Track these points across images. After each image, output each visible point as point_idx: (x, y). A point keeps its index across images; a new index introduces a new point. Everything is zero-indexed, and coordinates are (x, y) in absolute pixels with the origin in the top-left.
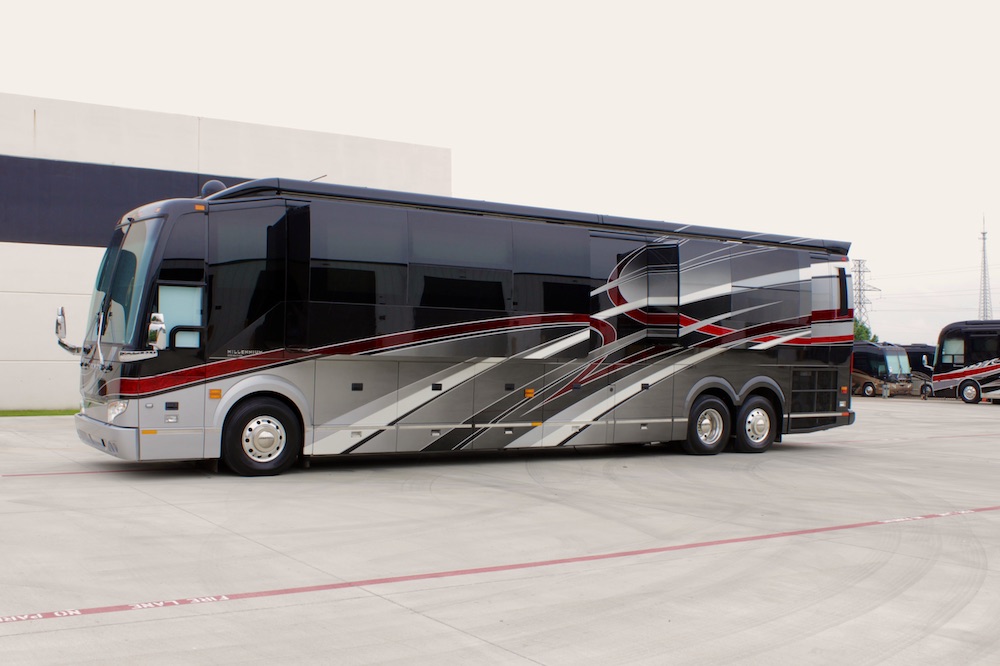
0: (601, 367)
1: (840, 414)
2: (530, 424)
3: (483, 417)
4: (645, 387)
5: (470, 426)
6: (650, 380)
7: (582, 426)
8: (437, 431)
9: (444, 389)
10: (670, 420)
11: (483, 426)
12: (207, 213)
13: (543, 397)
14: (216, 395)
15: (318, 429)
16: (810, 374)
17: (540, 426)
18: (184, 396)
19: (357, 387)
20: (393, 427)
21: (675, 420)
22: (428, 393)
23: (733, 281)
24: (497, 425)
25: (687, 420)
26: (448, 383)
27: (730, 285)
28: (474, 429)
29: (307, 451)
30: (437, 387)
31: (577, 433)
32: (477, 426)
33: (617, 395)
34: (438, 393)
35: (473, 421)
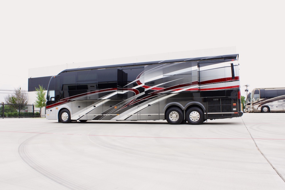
0: (135, 100)
1: (234, 113)
2: (116, 115)
3: (105, 113)
4: (149, 105)
5: (102, 115)
6: (151, 103)
7: (130, 115)
8: (95, 116)
9: (96, 107)
10: (158, 114)
11: (105, 115)
12: (56, 77)
13: (119, 108)
14: (57, 108)
15: (73, 115)
16: (218, 100)
17: (119, 115)
18: (53, 109)
19: (79, 107)
20: (86, 115)
21: (160, 114)
22: (93, 108)
23: (163, 74)
24: (108, 115)
25: (164, 114)
26: (97, 105)
27: (162, 75)
28: (103, 116)
29: (71, 119)
30: (95, 106)
31: (129, 117)
32: (103, 115)
33: (140, 107)
34: (95, 108)
35: (103, 114)
